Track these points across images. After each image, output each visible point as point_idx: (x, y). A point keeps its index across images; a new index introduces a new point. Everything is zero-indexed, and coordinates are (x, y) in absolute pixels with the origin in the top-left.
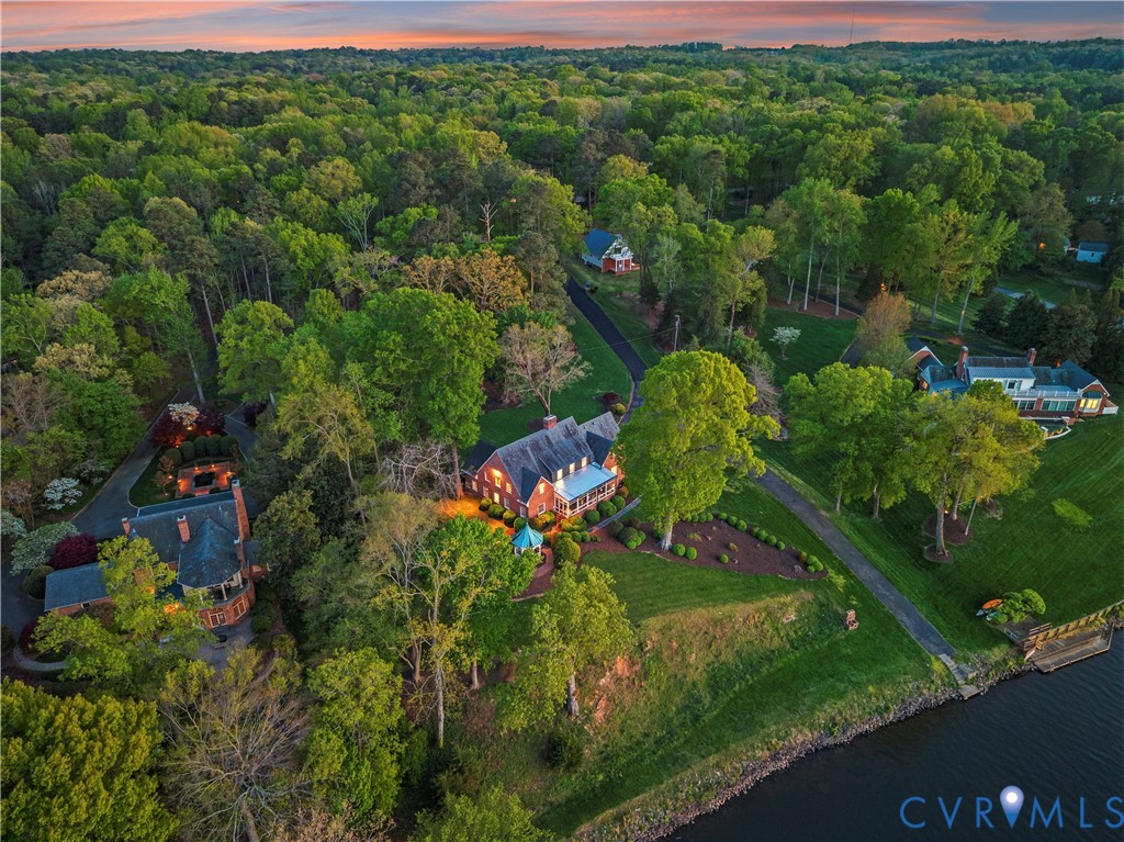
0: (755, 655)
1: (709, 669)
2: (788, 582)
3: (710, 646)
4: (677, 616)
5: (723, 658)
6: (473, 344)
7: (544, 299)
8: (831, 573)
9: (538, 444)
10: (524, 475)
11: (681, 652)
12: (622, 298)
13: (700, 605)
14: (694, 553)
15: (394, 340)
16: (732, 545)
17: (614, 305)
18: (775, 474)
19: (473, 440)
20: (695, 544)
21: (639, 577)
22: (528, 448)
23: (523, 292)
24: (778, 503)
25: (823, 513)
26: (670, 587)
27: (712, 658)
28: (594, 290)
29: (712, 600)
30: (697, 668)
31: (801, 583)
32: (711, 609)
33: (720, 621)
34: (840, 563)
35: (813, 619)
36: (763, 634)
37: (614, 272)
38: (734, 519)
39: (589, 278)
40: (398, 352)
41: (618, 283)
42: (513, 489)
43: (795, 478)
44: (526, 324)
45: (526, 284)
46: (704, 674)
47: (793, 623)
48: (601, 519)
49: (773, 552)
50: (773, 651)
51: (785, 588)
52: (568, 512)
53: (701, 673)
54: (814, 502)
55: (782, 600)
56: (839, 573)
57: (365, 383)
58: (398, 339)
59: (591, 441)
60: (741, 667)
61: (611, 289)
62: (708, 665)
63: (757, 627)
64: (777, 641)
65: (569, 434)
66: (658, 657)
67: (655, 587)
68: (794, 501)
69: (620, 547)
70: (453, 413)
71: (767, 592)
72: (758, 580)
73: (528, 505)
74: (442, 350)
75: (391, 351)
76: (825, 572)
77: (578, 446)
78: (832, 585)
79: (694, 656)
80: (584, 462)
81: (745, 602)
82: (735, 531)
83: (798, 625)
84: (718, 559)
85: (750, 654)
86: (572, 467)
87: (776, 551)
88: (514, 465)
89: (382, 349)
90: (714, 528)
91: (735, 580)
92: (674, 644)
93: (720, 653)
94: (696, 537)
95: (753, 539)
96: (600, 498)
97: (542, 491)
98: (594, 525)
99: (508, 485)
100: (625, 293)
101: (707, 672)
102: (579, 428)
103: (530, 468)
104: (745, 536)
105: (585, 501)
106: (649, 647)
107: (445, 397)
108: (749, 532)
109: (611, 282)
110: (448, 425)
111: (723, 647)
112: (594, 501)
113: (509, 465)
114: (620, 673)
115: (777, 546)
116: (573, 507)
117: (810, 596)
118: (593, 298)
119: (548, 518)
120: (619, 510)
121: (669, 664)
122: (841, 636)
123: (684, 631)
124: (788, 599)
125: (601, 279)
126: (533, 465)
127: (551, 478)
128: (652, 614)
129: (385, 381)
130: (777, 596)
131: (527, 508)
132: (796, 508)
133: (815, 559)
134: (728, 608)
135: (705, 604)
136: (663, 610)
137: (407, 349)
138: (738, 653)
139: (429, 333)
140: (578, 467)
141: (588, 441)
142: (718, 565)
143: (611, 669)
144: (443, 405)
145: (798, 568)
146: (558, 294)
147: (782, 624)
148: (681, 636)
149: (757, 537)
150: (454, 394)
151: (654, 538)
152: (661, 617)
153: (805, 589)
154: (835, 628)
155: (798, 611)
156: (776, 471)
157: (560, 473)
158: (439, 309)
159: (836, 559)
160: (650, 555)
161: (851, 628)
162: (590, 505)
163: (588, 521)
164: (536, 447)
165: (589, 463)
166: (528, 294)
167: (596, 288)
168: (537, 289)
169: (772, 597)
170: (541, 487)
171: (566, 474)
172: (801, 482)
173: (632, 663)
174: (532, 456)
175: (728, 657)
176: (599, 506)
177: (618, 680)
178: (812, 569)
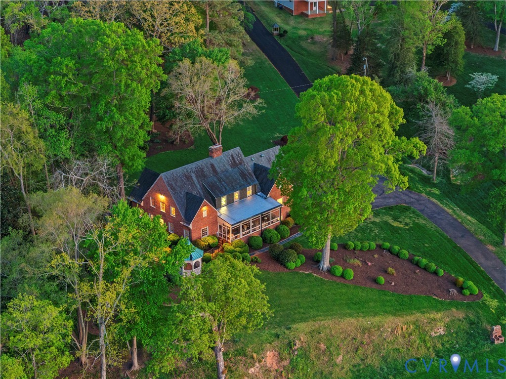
0: (400, 361)
1: (355, 370)
2: (441, 303)
3: (357, 350)
4: (328, 322)
5: (369, 361)
6: (139, 69)
7: (218, 38)
8: (486, 297)
9: (203, 171)
10: (188, 199)
11: (328, 352)
12: (314, 43)
13: (351, 315)
14: (351, 273)
15: (67, 66)
16: (390, 269)
17: (303, 49)
18: (448, 213)
19: (139, 164)
20: (354, 268)
21: (295, 291)
22: (193, 175)
23: (197, 29)
24: (446, 238)
25: (490, 247)
26: (324, 300)
27: (358, 360)
28: (283, 34)
29: (363, 313)
30: (343, 368)
31: (453, 303)
32: (360, 319)
33: (369, 329)
34: (497, 290)
35: (461, 335)
36: (410, 344)
37: (307, 16)
38: (396, 248)
39: (278, 21)
40: (70, 76)
41: (311, 26)
42: (177, 211)
43: (469, 218)
44: (198, 59)
45: (201, 21)
46: (350, 374)
47: (441, 337)
48: (264, 246)
49: (432, 277)
50: (418, 359)
51: (437, 307)
52: (231, 236)
53: (347, 372)
54: (482, 238)
55: (432, 316)
56: (494, 297)
57: (38, 104)
58: (71, 64)
59: (258, 173)
60: (386, 370)
61: (302, 33)
62: (354, 366)
63: (404, 337)
64: (423, 351)
65: (234, 164)
66: (305, 355)
67: (309, 300)
68: (462, 236)
69: (280, 268)
70: (119, 134)
71: (418, 309)
72: (411, 299)
73: (191, 227)
74: (110, 75)
75: (64, 75)
76: (480, 295)
77: (243, 175)
78: (485, 307)
79: (340, 357)
80: (249, 192)
81: (394, 315)
82: (397, 259)
83: (446, 339)
84: (375, 281)
85: (395, 360)
86: (237, 195)
87: (435, 277)
88: (178, 189)
89: (55, 73)
90: (376, 256)
91: (388, 298)
92: (322, 345)
93: (367, 357)
94: (357, 262)
95: (413, 267)
96: (264, 226)
97: (205, 214)
98: (256, 249)
99: (173, 209)
100: (318, 38)
101: (353, 372)
102: (246, 159)
103: (194, 193)
104: (406, 264)
105: (249, 228)
106: (298, 346)
107: (112, 118)
108: (410, 260)
109: (304, 25)
110: (115, 147)
111: (369, 352)
112: (258, 228)
113: (173, 188)
114: (268, 365)
115: (436, 273)
116: (236, 231)
117: (461, 315)
118: (281, 42)
119: (211, 241)
120: (282, 238)
121: (316, 362)
122: (487, 348)
123: (332, 336)
124: (439, 315)
125: (292, 22)
126: (197, 190)
127: (216, 204)
128: (303, 320)
129: (57, 104)
130: (427, 312)
131: (190, 230)
132: (463, 243)
133: (470, 283)
134: (377, 319)
135: (355, 315)
136: (314, 318)
137: (78, 73)
138: (384, 359)
139: (98, 59)
140: (243, 196)
141: (255, 172)
142: (374, 286)
143: (260, 361)
144: (110, 125)
145: (453, 291)
146: (235, 33)
147: (430, 336)
148: (329, 340)
149: (417, 264)
150: (121, 115)
151: (314, 260)
152: (311, 323)
153: (457, 309)
154: (481, 342)
155: (447, 327)
156: (450, 211)
157: (224, 200)
158: (108, 36)
159: (493, 286)
160: (308, 275)
161: (496, 342)
162: (255, 231)
163: (250, 246)
164: (200, 173)
165: (255, 193)
166: (202, 32)
167: (285, 32)
168: (213, 27)
169: (423, 313)
170: (204, 210)
171: (230, 202)
172: (474, 220)
173: (281, 359)
174: (196, 182)
175: (375, 361)
176: (262, 233)
177: (267, 371)
178: (467, 292)
